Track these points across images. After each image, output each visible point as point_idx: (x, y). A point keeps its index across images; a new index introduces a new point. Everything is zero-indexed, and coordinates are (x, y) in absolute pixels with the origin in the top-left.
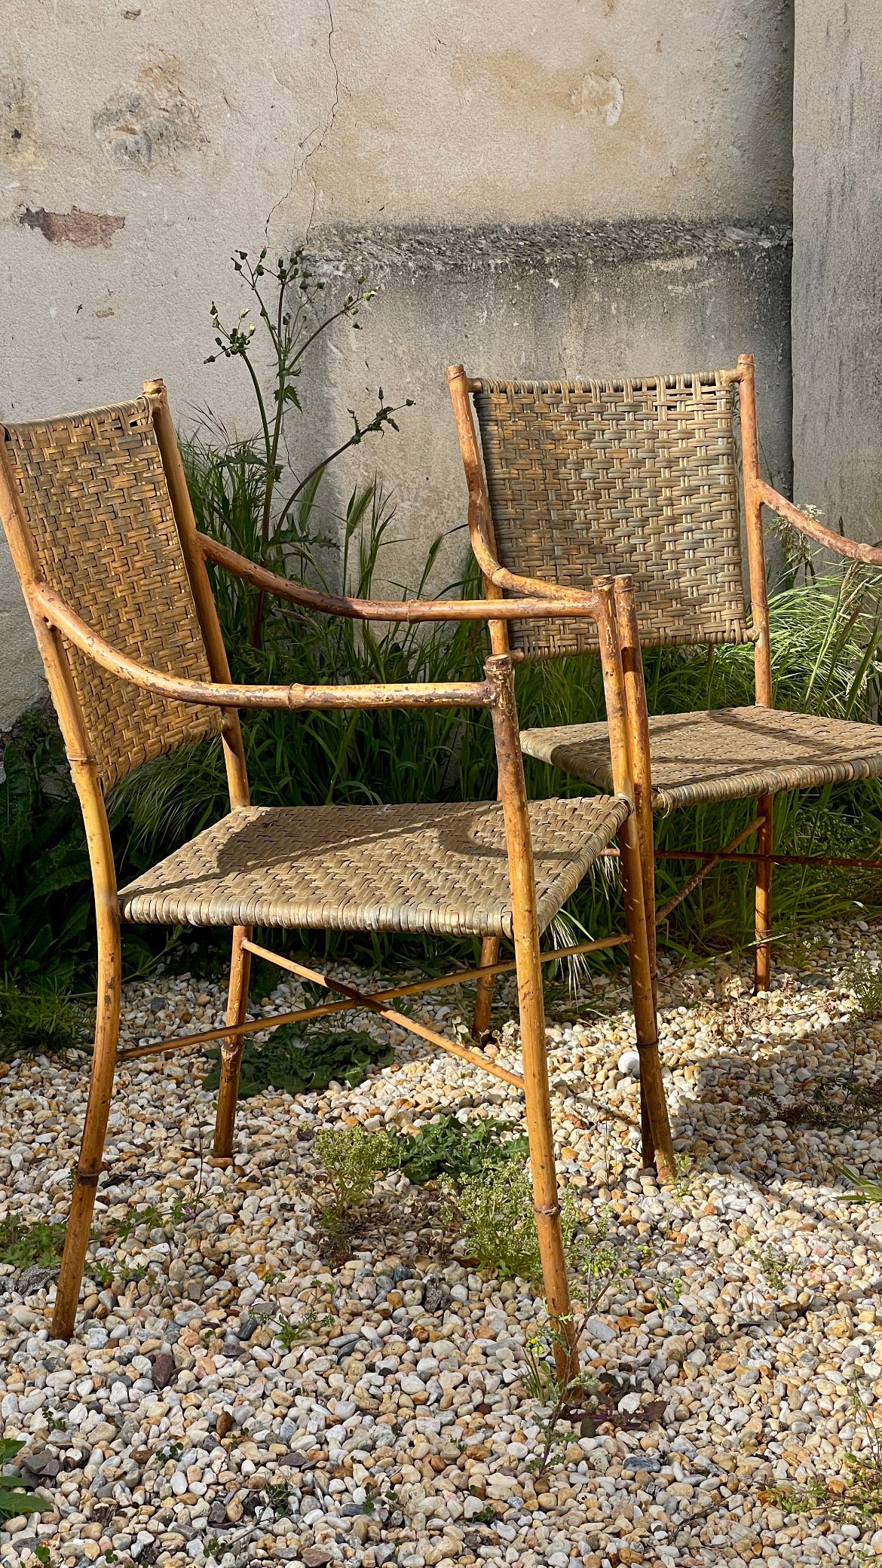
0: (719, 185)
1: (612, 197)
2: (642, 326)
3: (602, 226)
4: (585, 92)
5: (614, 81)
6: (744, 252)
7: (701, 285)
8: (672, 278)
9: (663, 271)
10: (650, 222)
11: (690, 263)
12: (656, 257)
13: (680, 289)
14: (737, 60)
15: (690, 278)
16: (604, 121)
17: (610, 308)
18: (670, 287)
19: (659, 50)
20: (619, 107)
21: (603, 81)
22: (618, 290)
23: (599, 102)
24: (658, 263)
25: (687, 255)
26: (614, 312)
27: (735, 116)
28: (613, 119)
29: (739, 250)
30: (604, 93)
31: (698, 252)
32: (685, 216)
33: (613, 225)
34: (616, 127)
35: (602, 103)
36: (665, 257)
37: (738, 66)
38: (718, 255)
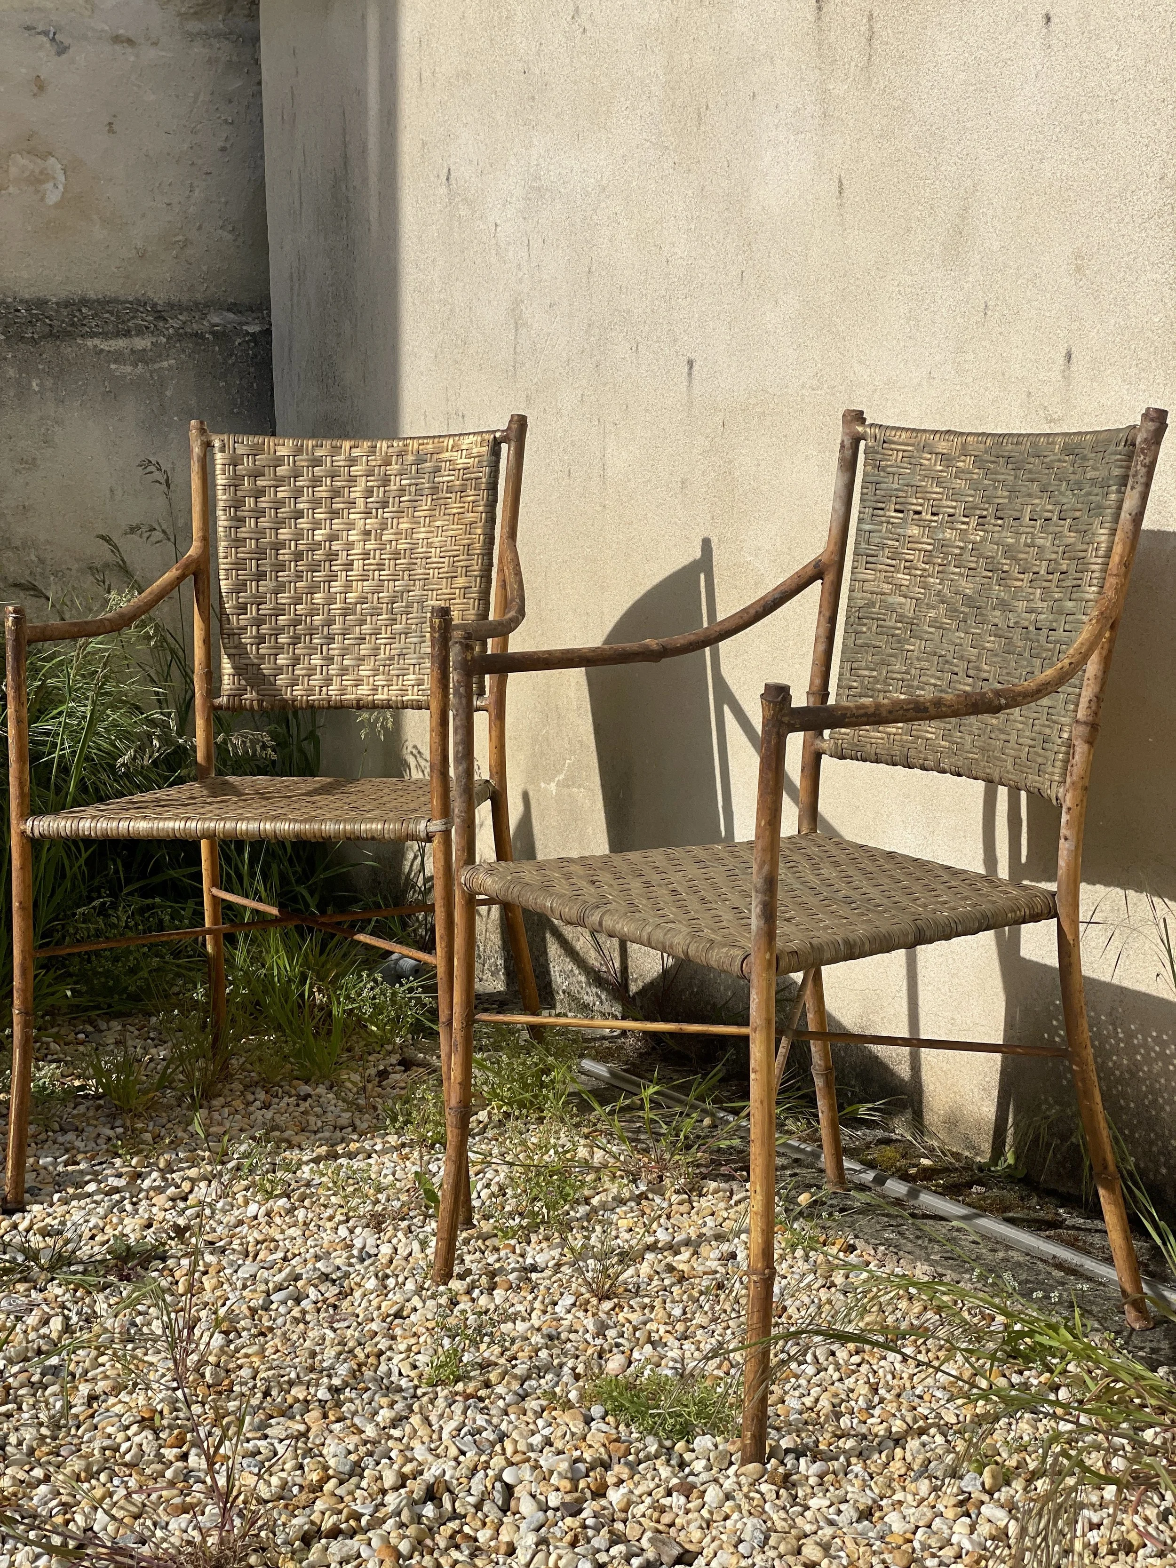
0: (205, 268)
1: (55, 276)
2: (77, 404)
3: (42, 303)
4: (13, 170)
5: (52, 160)
6: (221, 336)
7: (156, 366)
8: (118, 357)
9: (102, 350)
10: (108, 302)
11: (141, 343)
12: (93, 335)
13: (129, 369)
14: (222, 144)
15: (139, 357)
16: (42, 199)
17: (30, 383)
18: (113, 366)
19: (111, 131)
20: (61, 187)
21: (39, 161)
22: (41, 367)
23: (37, 180)
24: (96, 341)
25: (137, 335)
26: (37, 389)
27: (223, 200)
28: (53, 197)
29: (213, 333)
30: (41, 173)
31: (152, 333)
32: (160, 297)
33: (57, 304)
34: (57, 206)
35: (41, 182)
36: (105, 335)
37: (223, 149)
38: (180, 336)
